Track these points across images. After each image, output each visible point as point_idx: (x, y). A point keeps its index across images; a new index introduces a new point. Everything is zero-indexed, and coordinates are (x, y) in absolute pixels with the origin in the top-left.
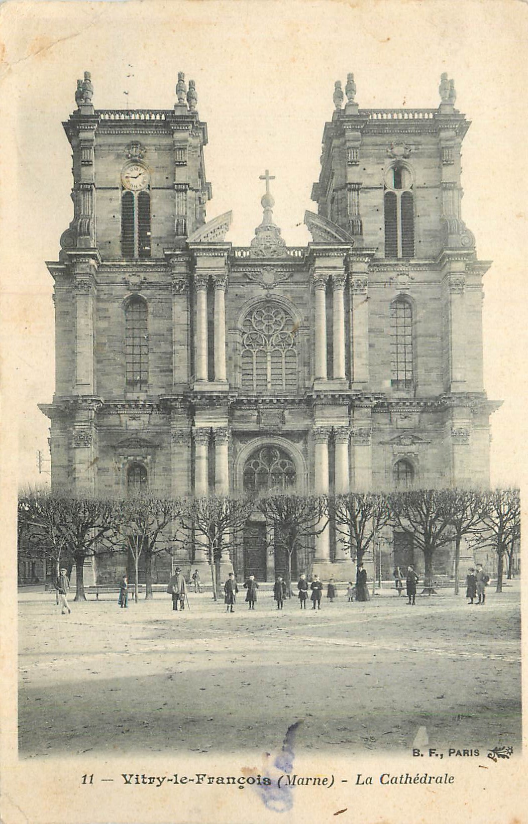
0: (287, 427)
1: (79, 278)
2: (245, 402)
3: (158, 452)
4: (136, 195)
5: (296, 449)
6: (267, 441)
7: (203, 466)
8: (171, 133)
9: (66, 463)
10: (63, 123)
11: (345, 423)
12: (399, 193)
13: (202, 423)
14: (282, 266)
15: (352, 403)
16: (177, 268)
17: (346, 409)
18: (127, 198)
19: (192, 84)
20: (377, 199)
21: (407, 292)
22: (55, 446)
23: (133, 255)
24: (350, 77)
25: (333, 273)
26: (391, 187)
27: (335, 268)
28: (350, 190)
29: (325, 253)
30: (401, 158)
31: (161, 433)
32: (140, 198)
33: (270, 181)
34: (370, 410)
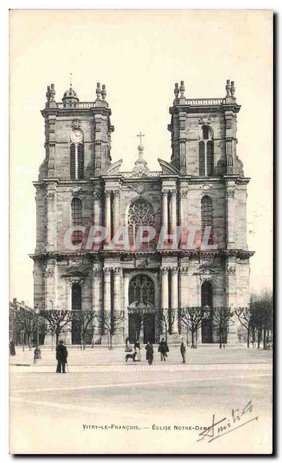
0: (148, 267)
1: (49, 192)
2: (129, 254)
3: (87, 278)
4: (77, 145)
5: (154, 276)
6: (139, 272)
7: (108, 287)
8: (94, 115)
9: (41, 283)
10: (41, 111)
11: (176, 265)
12: (206, 142)
13: (108, 265)
14: (148, 182)
15: (179, 255)
16: (96, 186)
17: (176, 258)
18: (73, 146)
19: (104, 87)
20: (195, 145)
21: (209, 195)
22: (36, 275)
23: (75, 178)
24: (182, 83)
25: (171, 188)
26: (202, 139)
27: (171, 186)
28: (181, 142)
29: (167, 179)
30: (207, 124)
31: (88, 269)
32: (79, 147)
33: (142, 137)
34: (188, 258)
